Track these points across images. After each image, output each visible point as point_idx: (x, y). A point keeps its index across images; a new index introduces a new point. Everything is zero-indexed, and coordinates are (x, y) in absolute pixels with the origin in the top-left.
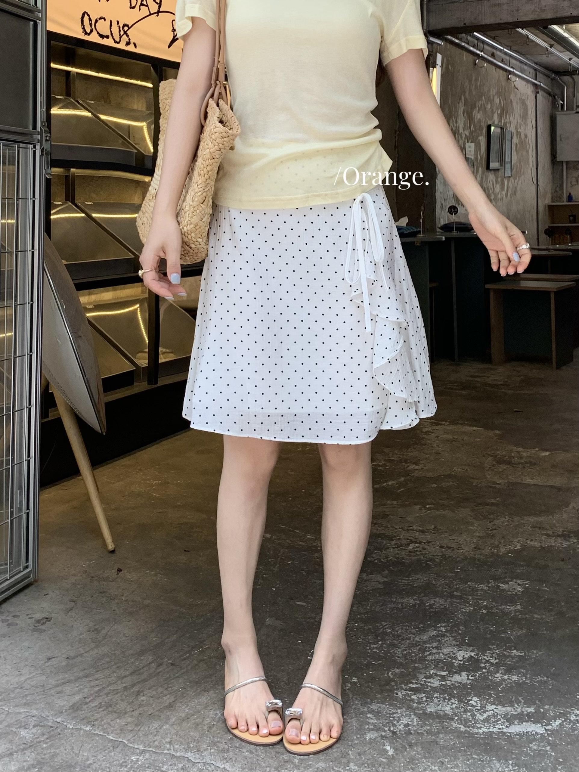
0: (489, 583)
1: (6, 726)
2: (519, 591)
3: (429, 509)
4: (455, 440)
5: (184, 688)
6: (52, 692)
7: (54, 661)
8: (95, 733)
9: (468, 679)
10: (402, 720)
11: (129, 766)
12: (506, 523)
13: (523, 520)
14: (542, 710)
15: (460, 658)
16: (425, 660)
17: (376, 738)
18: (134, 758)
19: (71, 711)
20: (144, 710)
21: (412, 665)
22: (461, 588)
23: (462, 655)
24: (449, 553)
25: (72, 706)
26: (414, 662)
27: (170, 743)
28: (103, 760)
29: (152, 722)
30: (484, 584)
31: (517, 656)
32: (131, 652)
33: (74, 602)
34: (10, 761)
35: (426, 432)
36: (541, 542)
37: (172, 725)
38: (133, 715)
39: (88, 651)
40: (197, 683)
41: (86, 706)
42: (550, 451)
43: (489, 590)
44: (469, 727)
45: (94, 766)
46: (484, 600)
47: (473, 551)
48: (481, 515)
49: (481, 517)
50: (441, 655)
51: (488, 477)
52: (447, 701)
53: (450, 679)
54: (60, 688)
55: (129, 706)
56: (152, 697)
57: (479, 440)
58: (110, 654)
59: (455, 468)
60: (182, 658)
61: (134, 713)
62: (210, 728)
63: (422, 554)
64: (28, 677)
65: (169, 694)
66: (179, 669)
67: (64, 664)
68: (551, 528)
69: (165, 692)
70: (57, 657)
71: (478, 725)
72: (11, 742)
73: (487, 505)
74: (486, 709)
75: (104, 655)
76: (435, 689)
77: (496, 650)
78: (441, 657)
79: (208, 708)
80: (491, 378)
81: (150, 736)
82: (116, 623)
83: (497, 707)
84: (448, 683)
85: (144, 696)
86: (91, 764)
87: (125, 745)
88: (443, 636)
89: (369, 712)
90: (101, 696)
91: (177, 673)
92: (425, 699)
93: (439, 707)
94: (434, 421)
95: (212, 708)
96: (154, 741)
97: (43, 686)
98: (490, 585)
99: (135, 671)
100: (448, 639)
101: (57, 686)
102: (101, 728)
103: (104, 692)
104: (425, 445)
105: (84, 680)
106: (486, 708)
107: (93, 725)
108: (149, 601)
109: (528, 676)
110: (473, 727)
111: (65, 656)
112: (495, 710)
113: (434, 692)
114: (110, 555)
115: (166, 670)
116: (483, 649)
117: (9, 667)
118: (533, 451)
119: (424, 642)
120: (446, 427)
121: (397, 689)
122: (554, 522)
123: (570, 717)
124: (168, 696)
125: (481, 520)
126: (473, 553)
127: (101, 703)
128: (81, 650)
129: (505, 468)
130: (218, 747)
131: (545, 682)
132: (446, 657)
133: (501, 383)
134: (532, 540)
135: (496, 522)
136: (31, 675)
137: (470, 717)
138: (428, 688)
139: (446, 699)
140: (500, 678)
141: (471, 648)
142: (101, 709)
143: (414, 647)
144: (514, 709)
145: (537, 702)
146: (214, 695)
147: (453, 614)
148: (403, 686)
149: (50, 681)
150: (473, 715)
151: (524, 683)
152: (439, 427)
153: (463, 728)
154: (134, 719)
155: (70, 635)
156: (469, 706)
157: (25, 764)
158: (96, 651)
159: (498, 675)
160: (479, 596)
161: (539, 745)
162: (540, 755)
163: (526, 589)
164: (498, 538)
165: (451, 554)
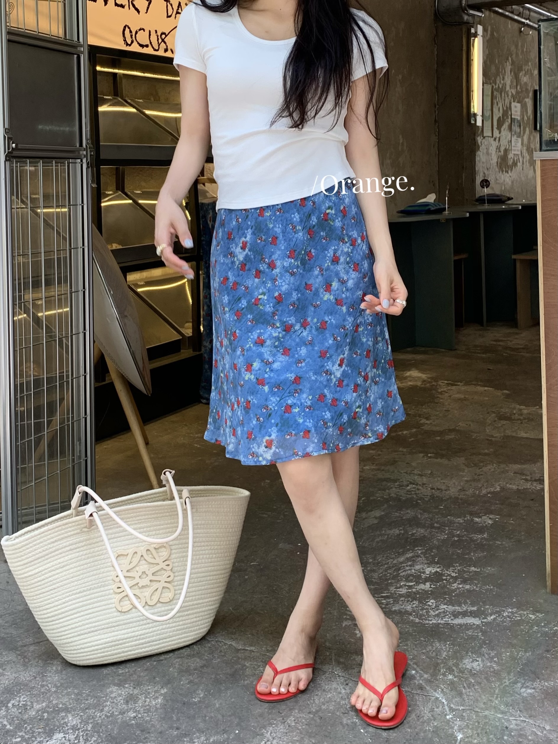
0: (465, 517)
2: (489, 524)
3: (430, 457)
4: (465, 399)
9: (431, 587)
12: (493, 470)
13: (508, 467)
14: (483, 609)
15: (428, 573)
16: (399, 576)
22: (441, 521)
23: (429, 570)
24: (437, 493)
30: (461, 518)
31: (474, 571)
35: (442, 391)
36: (518, 486)
43: (464, 523)
44: (422, 620)
46: (458, 530)
47: (458, 492)
49: (472, 464)
50: (413, 570)
51: (488, 431)
53: (415, 587)
57: (487, 399)
59: (460, 424)
63: (416, 494)
68: (531, 474)
71: (430, 619)
73: (480, 454)
76: (401, 595)
77: (458, 567)
78: (413, 573)
80: (513, 342)
83: (448, 607)
84: (414, 590)
88: (418, 556)
93: (402, 607)
94: (450, 382)
98: (466, 519)
100: (421, 559)
104: (437, 403)
106: (439, 607)
109: (479, 585)
110: (426, 620)
112: (446, 609)
113: (401, 597)
116: (448, 566)
118: (533, 408)
119: (401, 563)
120: (460, 387)
122: (535, 469)
123: (503, 614)
125: (472, 467)
126: (457, 494)
129: (504, 423)
130: (228, 631)
131: (491, 590)
132: (417, 572)
133: (521, 347)
134: (511, 484)
135: (484, 469)
137: (425, 613)
138: (396, 595)
139: (410, 601)
140: (456, 587)
141: (438, 566)
144: (461, 608)
145: (481, 603)
147: (430, 540)
150: (428, 612)
151: (474, 590)
152: (454, 388)
153: (417, 620)
156: (426, 606)
159: (455, 584)
160: (455, 527)
161: (473, 632)
162: (473, 638)
163: (495, 522)
164: (482, 482)
165: (439, 495)
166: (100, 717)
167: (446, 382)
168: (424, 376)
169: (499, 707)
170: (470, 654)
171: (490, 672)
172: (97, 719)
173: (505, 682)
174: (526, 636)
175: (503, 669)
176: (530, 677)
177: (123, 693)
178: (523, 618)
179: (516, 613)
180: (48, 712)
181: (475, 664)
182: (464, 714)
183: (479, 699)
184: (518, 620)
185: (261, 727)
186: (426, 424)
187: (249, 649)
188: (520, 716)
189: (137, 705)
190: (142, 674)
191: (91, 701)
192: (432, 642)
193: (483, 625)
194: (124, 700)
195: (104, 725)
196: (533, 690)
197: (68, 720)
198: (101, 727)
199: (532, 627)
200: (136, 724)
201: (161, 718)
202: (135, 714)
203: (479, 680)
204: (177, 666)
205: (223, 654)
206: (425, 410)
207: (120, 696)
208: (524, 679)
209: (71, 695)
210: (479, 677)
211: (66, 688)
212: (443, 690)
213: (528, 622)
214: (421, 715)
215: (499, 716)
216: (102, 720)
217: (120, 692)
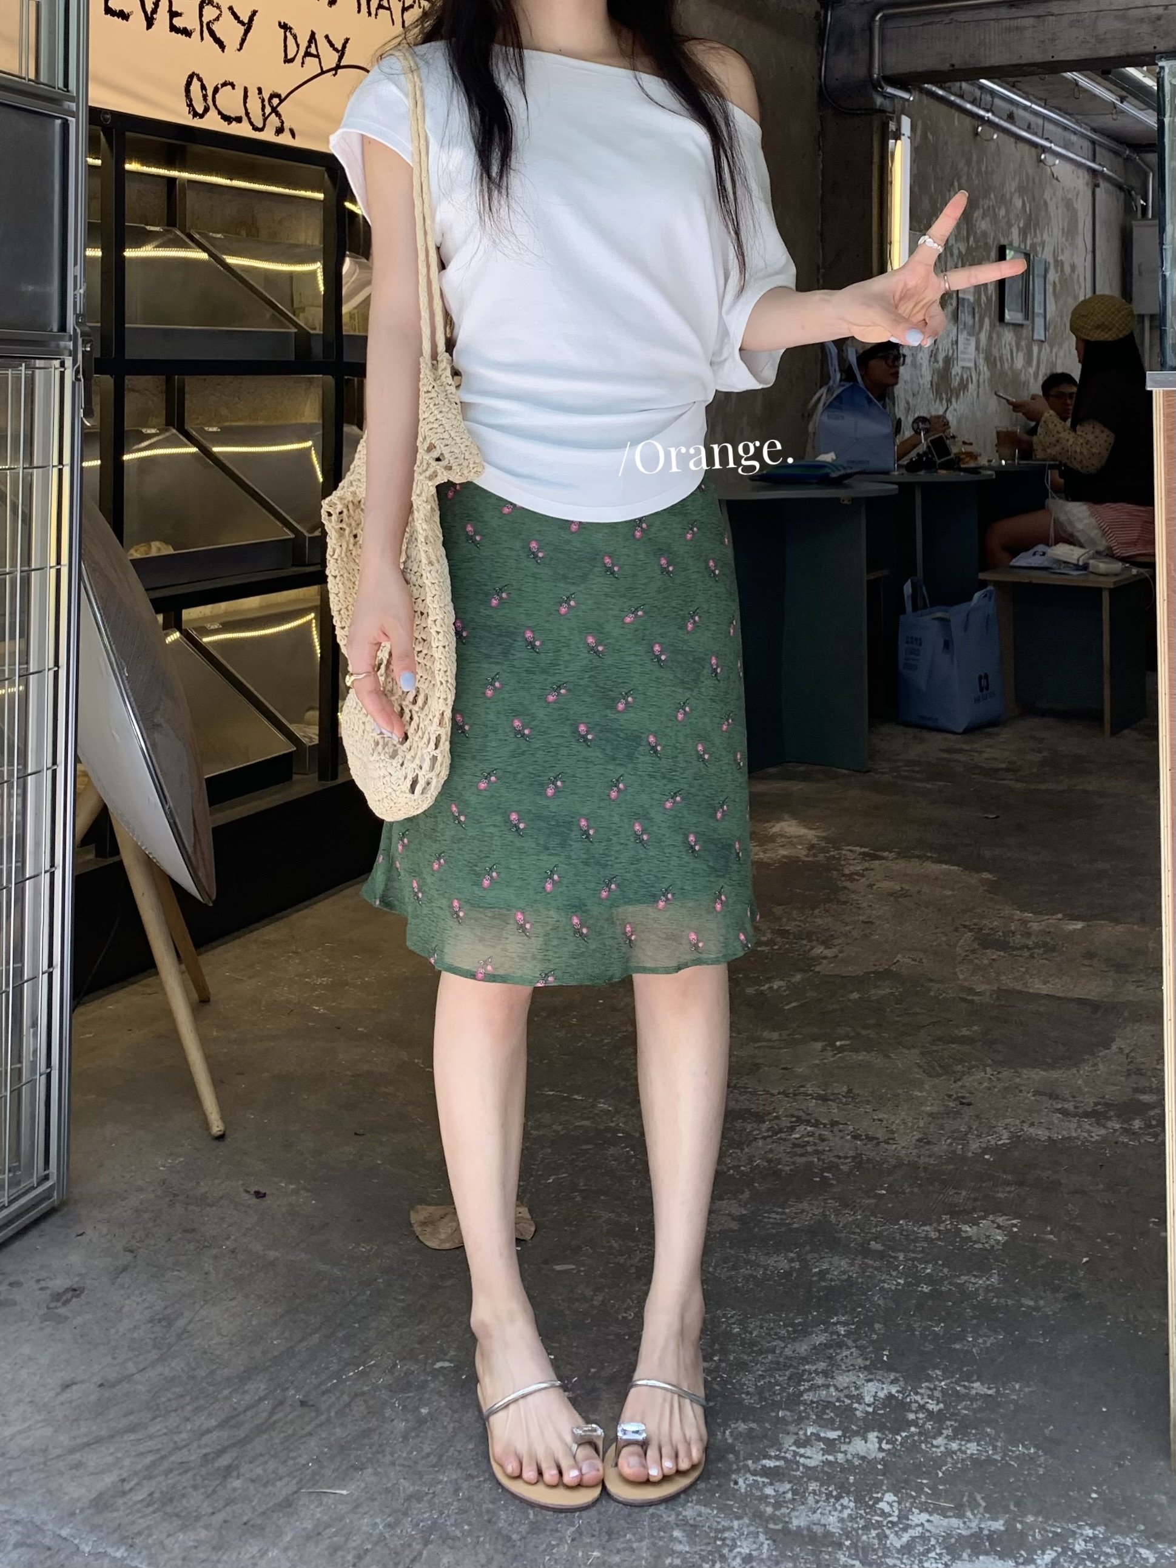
0: (940, 1222)
2: (998, 1242)
3: (841, 1049)
4: (905, 894)
5: (318, 1461)
6: (61, 1465)
7: (74, 1393)
10: (741, 1546)
12: (986, 1084)
13: (1020, 1076)
14: (1019, 1526)
15: (868, 1399)
16: (800, 1403)
19: (89, 1511)
20: (234, 1512)
21: (773, 1414)
22: (885, 1233)
23: (874, 1390)
24: (869, 1151)
25: (95, 1499)
26: (777, 1406)
29: (246, 1541)
30: (930, 1225)
31: (981, 1395)
32: (226, 1372)
33: (132, 1251)
35: (852, 874)
36: (1049, 1129)
38: (210, 1525)
39: (144, 1369)
41: (121, 1501)
42: (1083, 921)
43: (939, 1239)
44: (870, 1565)
46: (927, 1262)
47: (916, 1147)
48: (941, 1066)
49: (938, 1068)
50: (832, 1389)
51: (961, 977)
52: (832, 1500)
53: (844, 1448)
54: (78, 1456)
55: (206, 1503)
56: (253, 1481)
57: (950, 893)
58: (184, 1378)
59: (899, 957)
60: (323, 1388)
61: (213, 1519)
63: (817, 1152)
64: (19, 1428)
65: (288, 1475)
66: (313, 1414)
67: (93, 1398)
68: (1074, 1097)
69: (282, 1470)
70: (82, 1382)
71: (890, 1561)
73: (952, 1040)
74: (909, 1522)
75: (173, 1378)
76: (811, 1473)
77: (941, 1381)
78: (832, 1396)
79: (361, 1510)
80: (985, 755)
82: (206, 1301)
83: (931, 1518)
84: (841, 1457)
85: (238, 1477)
88: (840, 1345)
89: (677, 1525)
90: (155, 1477)
91: (308, 1424)
92: (789, 1495)
94: (866, 850)
95: (367, 1509)
97: (46, 1450)
98: (942, 1228)
99: (228, 1419)
100: (848, 1353)
101: (72, 1451)
102: (145, 1553)
103: (161, 1468)
104: (845, 903)
105: (126, 1437)
106: (908, 1519)
107: (131, 1546)
108: (277, 1254)
109: (999, 1444)
110: (879, 1565)
111: (97, 1379)
112: (926, 1525)
113: (809, 1479)
114: (216, 1143)
115: (290, 1417)
116: (915, 1376)
118: (1052, 920)
119: (803, 1358)
120: (889, 864)
121: (738, 1471)
122: (1080, 1082)
123: (1074, 1544)
124: (285, 1481)
125: (939, 1075)
126: (914, 1152)
127: (151, 1494)
128: (131, 1368)
129: (994, 957)
131: (1032, 1460)
133: (1003, 766)
134: (1032, 1125)
135: (967, 1081)
136: (26, 1425)
137: (876, 1541)
138: (798, 1469)
139: (832, 1496)
140: (942, 1449)
141: (892, 1376)
142: (151, 1509)
143: (780, 1370)
144: (965, 1523)
145: (1012, 1507)
146: (373, 1479)
147: (865, 1294)
148: (750, 1462)
149: (62, 1438)
150: (882, 1537)
151: (989, 1461)
152: (876, 864)
154: (213, 1532)
155: (113, 1331)
156: (876, 1514)
158: (159, 1369)
159: (940, 1441)
160: (921, 1252)
163: (1013, 1237)
164: (967, 1119)
165: (872, 1154)
167: (858, 848)
168: (810, 834)
178: (1126, 1560)
179: (1104, 1541)
186: (825, 958)
206: (819, 921)
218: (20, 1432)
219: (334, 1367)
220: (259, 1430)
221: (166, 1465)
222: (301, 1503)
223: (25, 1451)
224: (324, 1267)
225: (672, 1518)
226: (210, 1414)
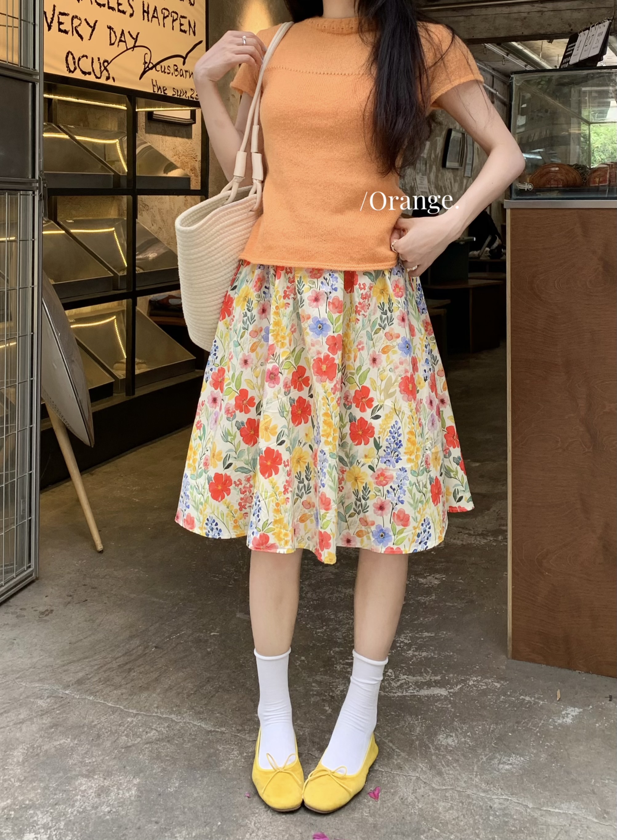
1: (26, 698)
5: (166, 666)
6: (60, 670)
8: (98, 701)
11: (126, 726)
14: (447, 678)
17: (318, 701)
18: (129, 719)
19: (76, 685)
20: (135, 683)
25: (77, 681)
27: (157, 707)
28: (105, 722)
29: (142, 692)
32: (122, 638)
33: (70, 596)
34: (32, 724)
37: (159, 694)
38: (126, 688)
39: (86, 637)
40: (176, 661)
41: (88, 681)
45: (98, 726)
54: (65, 668)
55: (123, 681)
56: (140, 673)
58: (104, 640)
60: (164, 641)
61: (128, 686)
62: (189, 696)
65: (155, 671)
66: (161, 651)
67: (67, 648)
69: (152, 669)
70: (60, 643)
72: (30, 709)
74: (400, 678)
75: (100, 640)
81: (141, 703)
82: (107, 613)
83: (409, 677)
85: (134, 672)
86: (96, 725)
87: (122, 710)
89: (314, 682)
90: (100, 673)
91: (160, 654)
96: (145, 707)
97: (52, 666)
99: (126, 653)
101: (63, 666)
102: (102, 697)
105: (85, 660)
107: (95, 695)
108: (135, 595)
109: (436, 652)
110: (390, 692)
111: (67, 641)
112: (407, 679)
115: (151, 652)
117: (23, 651)
121: (337, 664)
122: (476, 523)
123: (469, 682)
124: (154, 673)
127: (100, 678)
128: (81, 637)
130: (195, 710)
131: (451, 656)
134: (455, 539)
136: (41, 658)
137: (387, 685)
140: (411, 655)
142: (101, 683)
144: (424, 678)
145: (444, 672)
146: (190, 672)
149: (58, 661)
150: (389, 683)
151: (432, 658)
154: (128, 690)
155: (70, 625)
157: (43, 726)
158: (93, 637)
159: (410, 652)
161: (442, 704)
162: (443, 711)
163: (442, 582)
166: (72, 813)
169: (480, 785)
170: (444, 729)
171: (466, 748)
172: (69, 816)
173: (482, 759)
174: (495, 707)
175: (477, 744)
176: (505, 752)
177: (93, 785)
178: (489, 687)
179: (481, 681)
180: (14, 810)
181: (450, 741)
182: (447, 794)
183: (459, 777)
184: (484, 689)
185: (243, 817)
187: (219, 730)
188: (502, 795)
189: (109, 798)
190: (110, 763)
191: (59, 796)
192: (404, 718)
193: (450, 696)
194: (95, 793)
195: (77, 822)
196: (511, 766)
197: (38, 818)
198: (74, 824)
199: (498, 697)
200: (112, 819)
201: (137, 811)
202: (108, 809)
203: (457, 758)
204: (146, 752)
205: (193, 737)
207: (90, 789)
208: (500, 755)
209: (37, 789)
210: (456, 754)
211: (32, 781)
212: (422, 769)
213: (494, 692)
214: (403, 797)
215: (482, 794)
216: (74, 816)
217: (90, 784)
218: (39, 660)
219: (167, 635)
220: (140, 656)
221: (104, 668)
222: (162, 679)
223: (43, 666)
224: (155, 600)
225: (311, 680)
226: (118, 652)
